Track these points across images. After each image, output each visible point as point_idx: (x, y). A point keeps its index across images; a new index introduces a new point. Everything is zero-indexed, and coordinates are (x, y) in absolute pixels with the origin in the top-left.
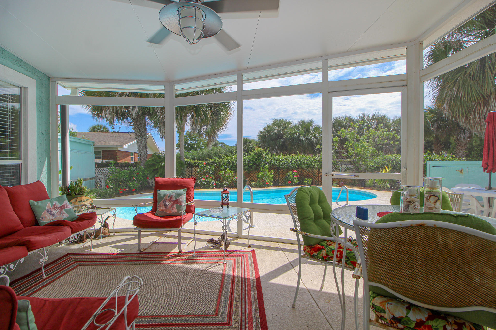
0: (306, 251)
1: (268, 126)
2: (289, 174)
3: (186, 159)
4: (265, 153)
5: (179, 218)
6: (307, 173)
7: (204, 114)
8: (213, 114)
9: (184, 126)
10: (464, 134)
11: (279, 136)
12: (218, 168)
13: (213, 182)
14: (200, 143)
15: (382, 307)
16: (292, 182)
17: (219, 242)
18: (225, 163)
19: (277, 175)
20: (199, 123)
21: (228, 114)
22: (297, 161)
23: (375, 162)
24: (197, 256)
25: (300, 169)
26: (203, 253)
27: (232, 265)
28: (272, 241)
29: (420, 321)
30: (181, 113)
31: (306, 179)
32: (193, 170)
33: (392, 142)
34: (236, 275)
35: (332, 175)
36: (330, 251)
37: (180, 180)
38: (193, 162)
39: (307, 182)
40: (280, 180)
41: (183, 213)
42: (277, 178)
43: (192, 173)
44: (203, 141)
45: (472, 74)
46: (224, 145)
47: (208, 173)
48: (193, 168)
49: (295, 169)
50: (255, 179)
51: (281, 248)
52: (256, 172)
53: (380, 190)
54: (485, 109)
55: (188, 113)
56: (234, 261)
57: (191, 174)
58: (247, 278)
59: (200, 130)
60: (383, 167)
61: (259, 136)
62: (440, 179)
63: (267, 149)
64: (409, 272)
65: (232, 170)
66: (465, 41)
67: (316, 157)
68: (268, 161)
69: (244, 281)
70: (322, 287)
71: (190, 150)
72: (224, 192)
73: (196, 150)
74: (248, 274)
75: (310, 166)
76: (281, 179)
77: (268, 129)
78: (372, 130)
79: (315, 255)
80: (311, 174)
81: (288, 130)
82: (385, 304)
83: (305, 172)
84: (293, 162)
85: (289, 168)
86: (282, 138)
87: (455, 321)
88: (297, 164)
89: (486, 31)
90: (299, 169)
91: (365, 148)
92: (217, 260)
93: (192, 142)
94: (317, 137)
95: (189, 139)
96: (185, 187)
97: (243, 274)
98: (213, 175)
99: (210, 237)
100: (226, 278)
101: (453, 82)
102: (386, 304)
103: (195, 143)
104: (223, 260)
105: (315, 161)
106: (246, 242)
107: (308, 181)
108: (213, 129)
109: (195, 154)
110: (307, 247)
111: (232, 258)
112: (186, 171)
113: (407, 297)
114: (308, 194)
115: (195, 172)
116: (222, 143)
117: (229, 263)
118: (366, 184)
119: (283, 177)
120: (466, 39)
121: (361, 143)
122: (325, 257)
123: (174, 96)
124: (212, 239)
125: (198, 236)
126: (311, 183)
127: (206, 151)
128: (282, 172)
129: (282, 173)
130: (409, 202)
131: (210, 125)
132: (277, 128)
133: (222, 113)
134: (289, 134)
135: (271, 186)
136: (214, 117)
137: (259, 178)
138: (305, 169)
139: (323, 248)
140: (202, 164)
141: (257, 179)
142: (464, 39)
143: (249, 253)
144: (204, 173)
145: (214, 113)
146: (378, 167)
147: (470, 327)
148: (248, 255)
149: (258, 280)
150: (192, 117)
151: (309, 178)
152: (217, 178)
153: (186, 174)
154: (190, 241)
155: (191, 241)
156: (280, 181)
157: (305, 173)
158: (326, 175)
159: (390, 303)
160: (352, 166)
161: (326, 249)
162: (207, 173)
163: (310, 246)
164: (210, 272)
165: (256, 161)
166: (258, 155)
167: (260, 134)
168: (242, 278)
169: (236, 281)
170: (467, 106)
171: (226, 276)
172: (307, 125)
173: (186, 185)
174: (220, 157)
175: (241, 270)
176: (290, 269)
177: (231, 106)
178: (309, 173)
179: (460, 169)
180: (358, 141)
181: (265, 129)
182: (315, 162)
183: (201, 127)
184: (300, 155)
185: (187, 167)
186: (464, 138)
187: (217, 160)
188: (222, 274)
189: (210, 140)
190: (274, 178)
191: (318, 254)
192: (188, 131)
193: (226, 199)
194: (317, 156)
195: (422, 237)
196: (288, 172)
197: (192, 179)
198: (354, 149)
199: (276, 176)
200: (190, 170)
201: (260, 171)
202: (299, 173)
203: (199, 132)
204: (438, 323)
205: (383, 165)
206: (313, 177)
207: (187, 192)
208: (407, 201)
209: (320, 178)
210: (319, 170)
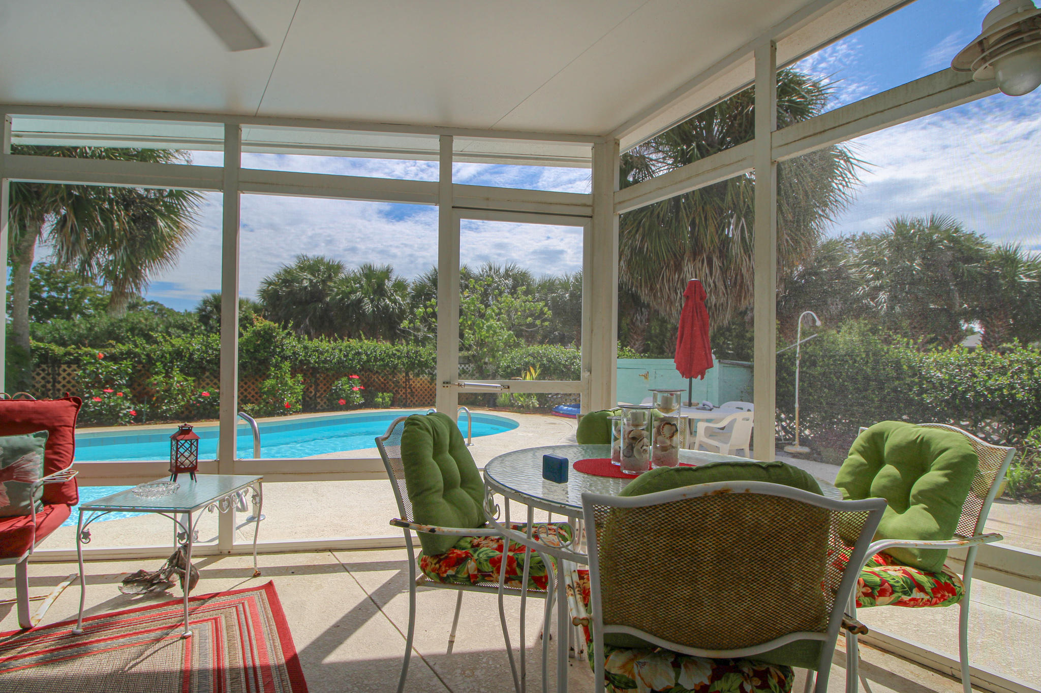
0: (428, 569)
1: (288, 271)
2: (341, 383)
3: (33, 343)
4: (283, 334)
5: (20, 523)
6: (382, 380)
7: (104, 221)
8: (135, 223)
9: (30, 247)
10: (642, 314)
11: (315, 295)
12: (145, 367)
13: (128, 408)
14: (83, 296)
15: (626, 674)
16: (348, 402)
17: (162, 576)
18: (168, 356)
19: (311, 386)
20: (83, 242)
21: (178, 227)
22: (359, 354)
23: (512, 358)
24: (89, 631)
25: (366, 372)
26: (111, 620)
27: (211, 638)
28: (317, 551)
29: (701, 686)
30: (21, 208)
31: (380, 394)
32: (59, 374)
33: (538, 322)
34: (226, 664)
35: (459, 385)
36: (486, 560)
37: (21, 406)
38: (59, 350)
39: (380, 400)
40: (319, 397)
41: (35, 505)
42: (311, 392)
43: (55, 381)
44: (92, 295)
45: (661, 216)
46: (161, 311)
47: (110, 381)
48: (59, 367)
49: (355, 373)
50: (253, 396)
51: (343, 565)
52: (256, 380)
53: (522, 413)
54: (677, 276)
55: (47, 212)
56: (216, 623)
57: (54, 386)
58: (262, 667)
59: (86, 262)
60: (526, 367)
61: (264, 294)
62: (679, 393)
63: (287, 323)
64: (687, 592)
65: (188, 375)
66: (651, 160)
67: (400, 346)
68: (288, 353)
69: (251, 675)
70: (451, 642)
71: (49, 316)
72: (182, 436)
73: (68, 317)
74: (263, 654)
75: (387, 365)
76: (322, 394)
77: (288, 278)
78: (507, 298)
79: (452, 576)
80: (390, 383)
81: (335, 283)
82: (633, 667)
83: (378, 378)
84: (350, 356)
85: (342, 369)
86: (320, 300)
87: (754, 671)
88: (359, 362)
89: (682, 149)
90: (363, 373)
91: (495, 332)
92: (159, 632)
93: (54, 294)
94: (400, 304)
95: (44, 286)
96: (41, 426)
97: (249, 655)
98: (128, 386)
99: (131, 568)
100: (195, 680)
101: (636, 224)
102: (635, 666)
103: (67, 298)
104: (182, 628)
105: (398, 354)
106: (246, 562)
107: (384, 399)
108: (132, 263)
109: (66, 329)
110: (429, 560)
111: (208, 615)
112: (34, 378)
113: (678, 643)
114: (429, 431)
115: (68, 378)
116: (151, 303)
117: (201, 633)
118: (497, 401)
119: (325, 391)
120: (653, 156)
121: (487, 320)
122: (475, 576)
123: (8, 150)
124: (141, 572)
125: (91, 569)
126: (390, 402)
127: (103, 321)
128: (324, 379)
129: (325, 382)
130: (634, 438)
131: (121, 252)
132: (309, 276)
133: (161, 224)
134: (338, 294)
135: (297, 412)
136: (137, 232)
137: (264, 393)
138: (377, 372)
139: (468, 556)
140: (93, 356)
141: (260, 396)
142: (651, 156)
143: (258, 592)
144: (99, 382)
145: (135, 219)
146: (517, 368)
147: (779, 676)
148: (256, 599)
149: (293, 663)
150: (63, 222)
151: (385, 391)
152: (140, 394)
153: (34, 386)
154: (58, 588)
155: (65, 588)
156: (319, 400)
157: (377, 380)
158: (446, 385)
159: (642, 660)
160: (472, 365)
161: (475, 556)
162: (107, 382)
163: (437, 556)
164: (140, 674)
165: (257, 350)
166: (263, 337)
167: (265, 287)
168: (246, 668)
169: (228, 682)
170: (652, 269)
171: (196, 673)
172: (378, 278)
173: (45, 422)
174: (149, 339)
175: (240, 647)
176: (374, 613)
177: (189, 209)
178: (385, 380)
179: (644, 372)
180: (482, 316)
181: (278, 276)
182: (399, 358)
183: (91, 254)
184: (366, 341)
185: (38, 365)
186: (641, 321)
187: (142, 347)
188: (181, 671)
189: (119, 293)
190: (304, 392)
191: (457, 572)
192: (42, 265)
193: (187, 454)
194: (402, 344)
195: (717, 515)
196: (337, 379)
197: (68, 403)
198: (475, 331)
199: (308, 389)
200: (48, 374)
201: (268, 377)
202: (363, 381)
203: (83, 269)
204: (730, 683)
205: (527, 364)
206: (394, 388)
207: (49, 439)
208: (630, 436)
209: (409, 391)
210: (407, 374)
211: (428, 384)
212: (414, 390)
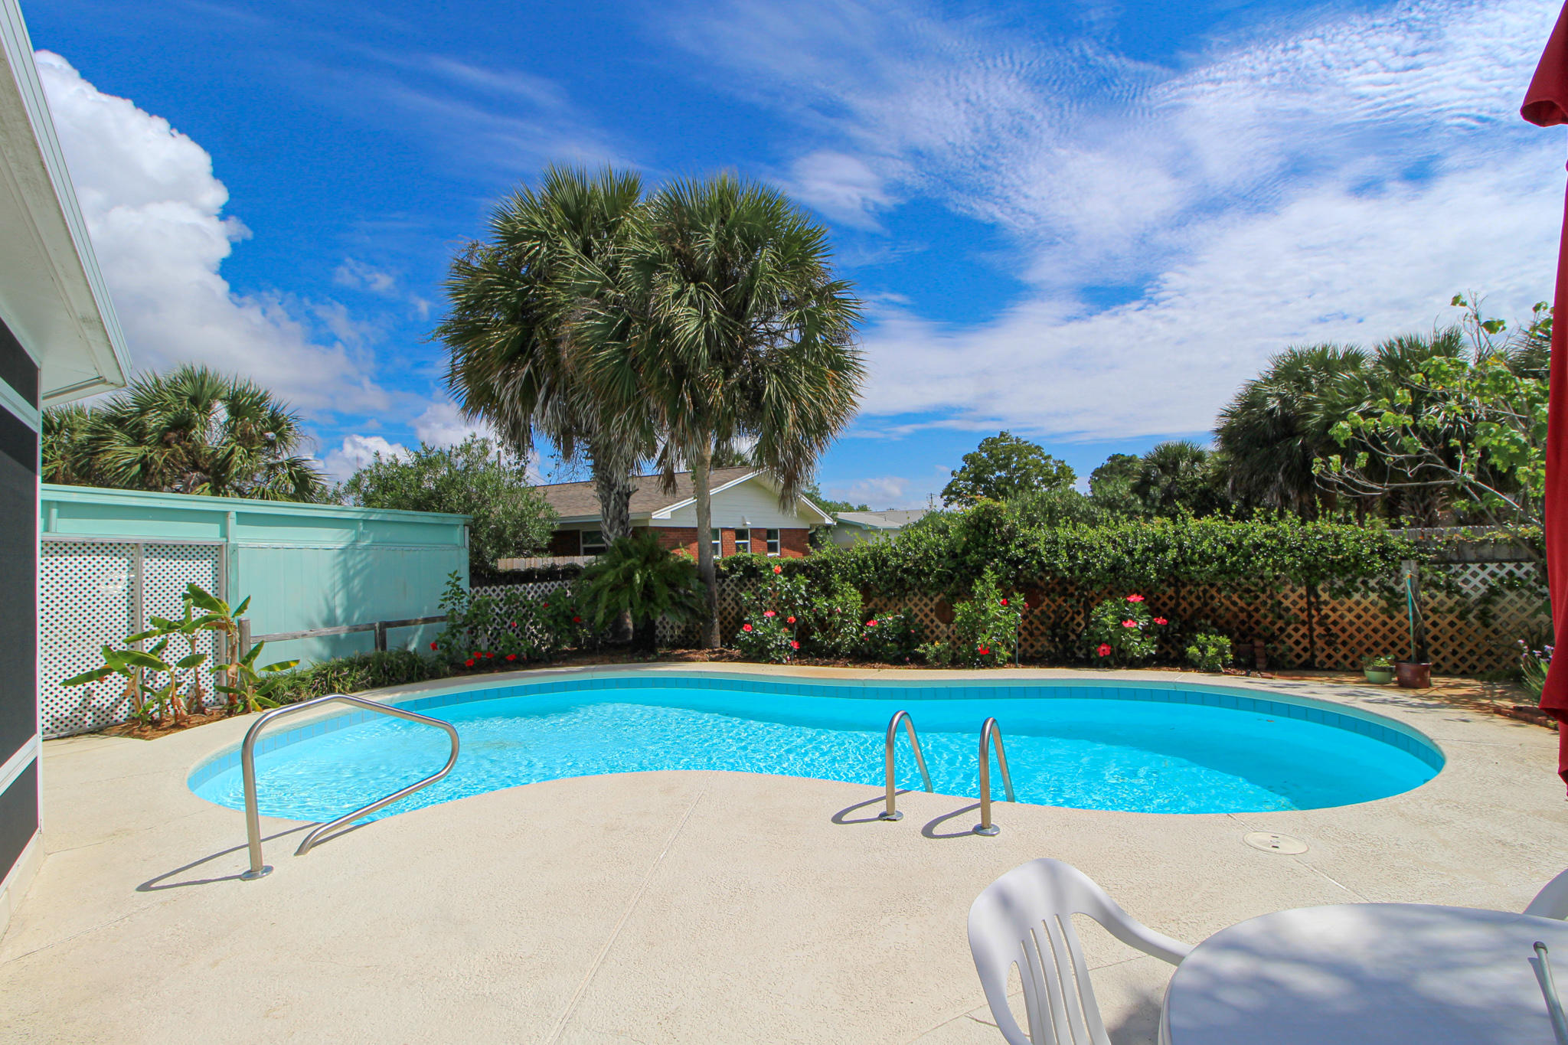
2: (1105, 611)
16: (1116, 651)
39: (1195, 650)
77: (1252, 400)
81: (1321, 392)
126: (1220, 658)
132: (1277, 389)
134: (1322, 414)
135: (1008, 664)
209: (1319, 630)
210: (1312, 590)
211: (1383, 617)
212: (1334, 630)
